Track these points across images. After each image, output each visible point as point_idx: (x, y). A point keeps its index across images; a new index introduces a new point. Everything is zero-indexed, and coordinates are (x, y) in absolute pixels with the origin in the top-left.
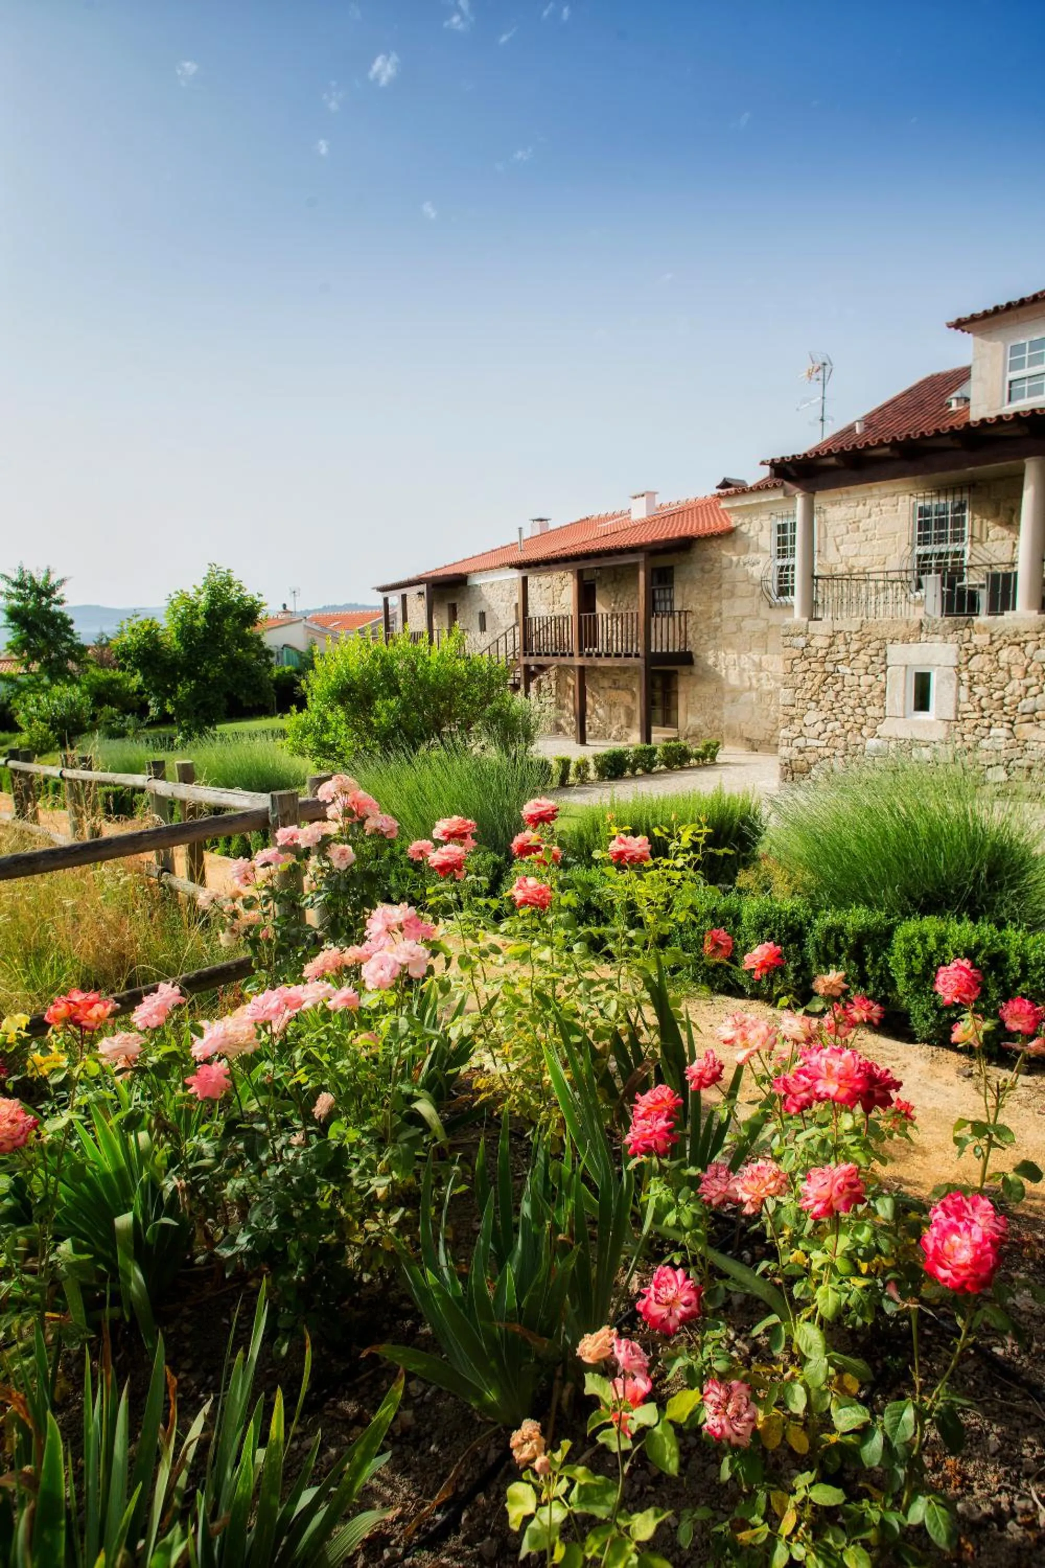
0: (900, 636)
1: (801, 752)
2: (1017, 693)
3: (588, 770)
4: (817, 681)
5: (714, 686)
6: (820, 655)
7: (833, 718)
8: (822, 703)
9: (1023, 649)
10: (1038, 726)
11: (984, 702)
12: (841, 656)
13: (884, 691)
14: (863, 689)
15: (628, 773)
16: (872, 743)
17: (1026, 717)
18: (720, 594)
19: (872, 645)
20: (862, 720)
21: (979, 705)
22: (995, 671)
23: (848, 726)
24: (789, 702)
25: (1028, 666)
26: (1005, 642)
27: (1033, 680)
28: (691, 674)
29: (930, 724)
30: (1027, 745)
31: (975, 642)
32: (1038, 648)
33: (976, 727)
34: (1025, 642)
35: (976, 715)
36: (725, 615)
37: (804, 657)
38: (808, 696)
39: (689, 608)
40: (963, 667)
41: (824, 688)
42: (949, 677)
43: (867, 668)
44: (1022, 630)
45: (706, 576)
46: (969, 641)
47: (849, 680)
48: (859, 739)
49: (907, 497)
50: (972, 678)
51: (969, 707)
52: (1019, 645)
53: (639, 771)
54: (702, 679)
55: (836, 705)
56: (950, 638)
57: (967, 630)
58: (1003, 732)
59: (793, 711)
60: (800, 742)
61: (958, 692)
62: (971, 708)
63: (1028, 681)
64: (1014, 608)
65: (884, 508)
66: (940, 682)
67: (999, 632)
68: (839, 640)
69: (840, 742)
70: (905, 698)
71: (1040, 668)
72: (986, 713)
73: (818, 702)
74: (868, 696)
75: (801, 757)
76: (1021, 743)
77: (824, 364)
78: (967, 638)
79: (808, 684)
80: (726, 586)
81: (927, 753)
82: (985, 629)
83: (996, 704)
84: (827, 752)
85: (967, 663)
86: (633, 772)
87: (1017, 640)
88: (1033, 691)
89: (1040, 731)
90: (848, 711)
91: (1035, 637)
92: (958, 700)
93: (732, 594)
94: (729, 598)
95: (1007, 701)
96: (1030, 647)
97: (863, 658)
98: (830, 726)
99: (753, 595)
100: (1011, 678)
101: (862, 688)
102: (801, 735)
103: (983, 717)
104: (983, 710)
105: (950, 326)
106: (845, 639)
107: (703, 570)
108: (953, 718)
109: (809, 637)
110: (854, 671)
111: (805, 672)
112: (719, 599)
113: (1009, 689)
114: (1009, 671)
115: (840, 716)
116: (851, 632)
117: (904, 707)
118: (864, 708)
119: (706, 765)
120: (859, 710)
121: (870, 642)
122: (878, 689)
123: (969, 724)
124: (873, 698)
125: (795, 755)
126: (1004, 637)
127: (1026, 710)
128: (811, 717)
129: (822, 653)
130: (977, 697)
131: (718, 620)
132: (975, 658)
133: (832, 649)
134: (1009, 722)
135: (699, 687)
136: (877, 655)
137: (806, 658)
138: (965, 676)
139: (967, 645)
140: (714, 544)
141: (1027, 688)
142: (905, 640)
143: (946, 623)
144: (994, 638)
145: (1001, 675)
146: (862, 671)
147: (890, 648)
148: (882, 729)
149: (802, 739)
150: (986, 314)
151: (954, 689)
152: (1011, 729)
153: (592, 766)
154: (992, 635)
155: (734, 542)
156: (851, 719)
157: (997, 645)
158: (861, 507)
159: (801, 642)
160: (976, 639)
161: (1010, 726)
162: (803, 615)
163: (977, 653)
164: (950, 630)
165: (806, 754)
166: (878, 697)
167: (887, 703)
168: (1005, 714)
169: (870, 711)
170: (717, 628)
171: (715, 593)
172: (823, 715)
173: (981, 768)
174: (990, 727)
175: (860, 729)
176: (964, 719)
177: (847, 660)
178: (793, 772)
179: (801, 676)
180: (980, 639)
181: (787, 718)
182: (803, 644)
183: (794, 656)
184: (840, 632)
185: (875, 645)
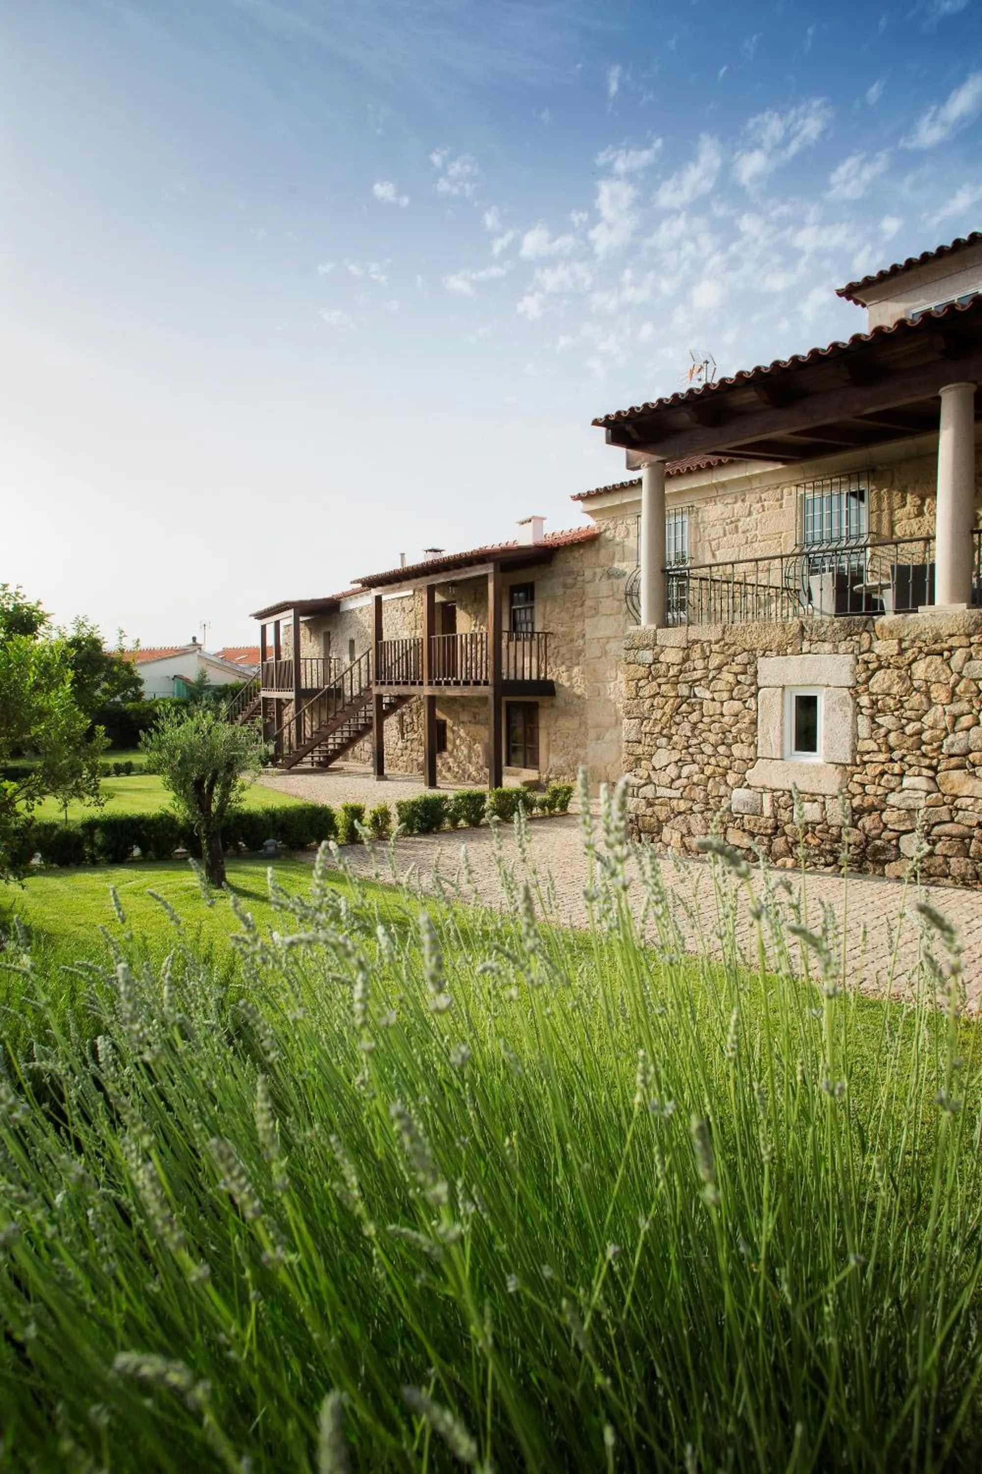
0: (774, 646)
1: (650, 804)
2: (942, 725)
3: (388, 821)
4: (668, 709)
5: (576, 721)
6: (671, 673)
7: (689, 759)
8: (675, 738)
9: (947, 662)
10: (973, 774)
11: (893, 738)
12: (698, 674)
13: (754, 722)
14: (728, 719)
15: (447, 825)
16: (740, 794)
17: (954, 761)
18: (582, 614)
19: (738, 659)
20: (725, 762)
21: (886, 743)
22: (908, 692)
23: (708, 770)
24: (633, 736)
25: (956, 684)
26: (920, 650)
27: (964, 706)
28: (552, 706)
29: (817, 769)
30: (958, 803)
31: (877, 651)
32: (970, 658)
33: (883, 773)
34: (951, 649)
35: (882, 757)
36: (588, 636)
37: (651, 676)
38: (657, 729)
39: (550, 630)
40: (861, 688)
41: (678, 719)
42: (842, 702)
43: (732, 691)
44: (944, 632)
45: (568, 591)
46: (870, 651)
47: (710, 708)
48: (723, 789)
49: (794, 489)
50: (874, 703)
51: (871, 745)
52: (941, 654)
53: (462, 823)
54: (565, 713)
55: (693, 741)
56: (843, 646)
57: (865, 635)
58: (922, 783)
59: (639, 750)
60: (648, 791)
61: (855, 723)
62: (876, 748)
63: (956, 708)
64: (932, 602)
65: (766, 503)
66: (830, 710)
67: (912, 636)
68: (696, 654)
69: (699, 794)
70: (782, 733)
71: (974, 688)
72: (896, 755)
73: (670, 738)
74: (734, 730)
75: (649, 811)
76: (947, 799)
77: (707, 362)
78: (865, 646)
79: (657, 714)
80: (588, 603)
81: (812, 812)
82: (891, 632)
83: (910, 742)
84: (683, 806)
85: (866, 682)
86: (455, 822)
87: (937, 647)
88: (965, 721)
89: (976, 782)
90: (708, 749)
91: (964, 641)
92: (856, 736)
93: (596, 611)
94: (592, 616)
95: (926, 736)
96: (959, 656)
97: (727, 676)
98: (685, 771)
99: (618, 613)
100: (931, 703)
101: (726, 719)
102: (649, 781)
103: (892, 760)
104: (891, 750)
105: (840, 293)
106: (703, 650)
107: (565, 586)
108: (849, 761)
109: (657, 649)
110: (716, 695)
111: (653, 697)
112: (582, 617)
113: (928, 720)
114: (927, 693)
115: (698, 757)
116: (709, 641)
117: (782, 745)
118: (729, 746)
119: (552, 816)
120: (722, 749)
121: (735, 655)
122: (747, 720)
123: (872, 770)
124: (740, 731)
125: (643, 809)
126: (919, 644)
127: (955, 750)
128: (662, 757)
129: (673, 671)
130: (882, 731)
131: (581, 642)
132: (880, 674)
133: (687, 665)
134: (930, 767)
135: (560, 723)
136: (744, 673)
137: (654, 679)
138: (864, 700)
139: (866, 656)
140: (577, 554)
141: (956, 718)
142: (781, 652)
143: (837, 625)
144: (905, 645)
145: (916, 699)
146: (725, 695)
147: (762, 663)
148: (754, 776)
149: (651, 787)
150: (883, 276)
151: (849, 719)
152: (933, 779)
153: (395, 819)
154: (901, 641)
155: (598, 551)
156: (713, 761)
157: (909, 654)
158: (740, 503)
159: (647, 656)
160: (879, 647)
161: (931, 773)
162: (650, 621)
163: (880, 667)
164: (842, 636)
165: (656, 808)
166: (746, 730)
167: (760, 740)
168: (924, 755)
169: (737, 750)
170: (580, 653)
171: (578, 610)
172: (676, 756)
173: (892, 834)
174: (902, 775)
175: (724, 775)
176: (865, 763)
177: (708, 680)
178: (640, 832)
179: (648, 702)
180: (885, 648)
181: (632, 758)
182: (650, 659)
183: (639, 676)
184: (696, 642)
185: (742, 658)
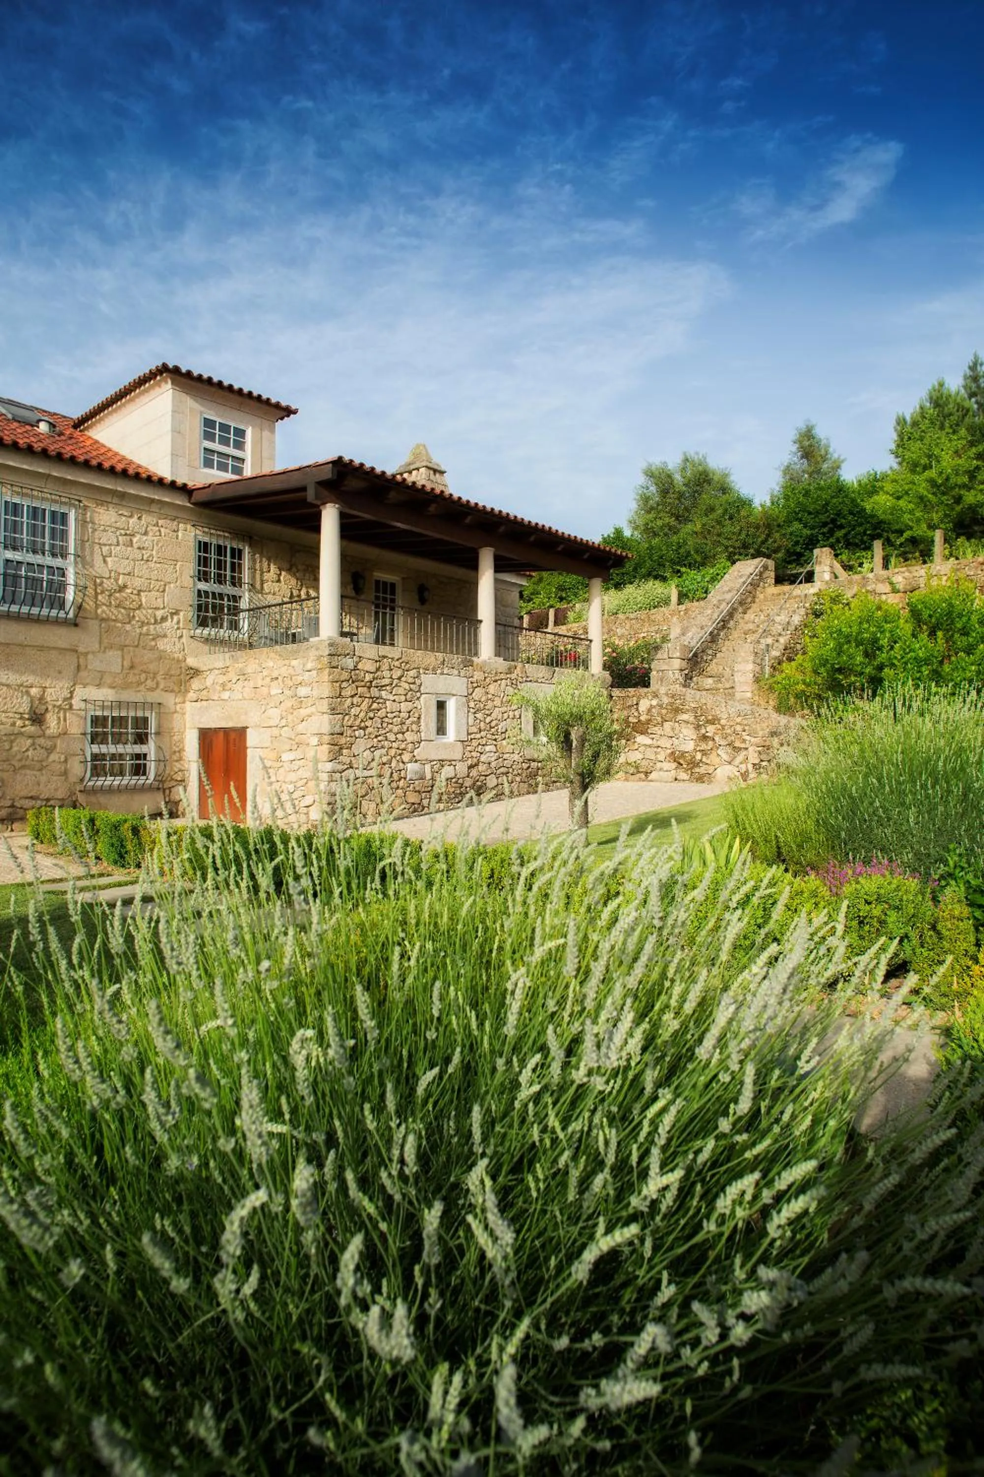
1: (350, 784)
4: (364, 707)
6: (366, 679)
7: (379, 745)
8: (369, 730)
11: (482, 725)
12: (387, 681)
13: (418, 717)
14: (404, 715)
16: (411, 767)
20: (402, 746)
21: (480, 728)
23: (392, 752)
24: (338, 730)
29: (451, 746)
31: (476, 677)
33: (479, 745)
35: (478, 736)
37: (351, 680)
38: (357, 723)
40: (469, 697)
42: (459, 704)
43: (406, 695)
46: (473, 676)
47: (391, 706)
48: (401, 765)
49: (189, 526)
50: (475, 706)
51: (474, 729)
55: (382, 732)
56: (463, 673)
57: (471, 667)
59: (343, 740)
60: (350, 773)
61: (467, 717)
65: (162, 530)
66: (453, 709)
67: (489, 670)
68: (385, 666)
69: (386, 771)
70: (429, 723)
72: (483, 734)
73: (365, 729)
74: (408, 722)
75: (350, 789)
78: (471, 674)
79: (356, 711)
84: (374, 782)
85: (472, 694)
90: (391, 737)
91: (505, 676)
92: (467, 724)
96: (503, 683)
97: (404, 685)
98: (376, 755)
103: (481, 737)
104: (481, 731)
106: (389, 664)
108: (464, 739)
109: (357, 658)
110: (397, 697)
111: (352, 696)
115: (385, 743)
116: (393, 658)
117: (430, 732)
118: (404, 734)
120: (400, 736)
121: (409, 670)
122: (415, 716)
123: (474, 743)
124: (410, 723)
128: (360, 746)
129: (368, 677)
130: (478, 721)
132: (477, 690)
133: (379, 673)
136: (414, 683)
137: (354, 682)
138: (471, 704)
139: (471, 679)
142: (433, 672)
143: (460, 660)
144: (487, 675)
146: (403, 698)
147: (424, 677)
148: (419, 753)
149: (352, 770)
151: (464, 715)
154: (485, 673)
156: (394, 745)
157: (488, 681)
158: (136, 519)
159: (349, 664)
163: (478, 686)
164: (463, 667)
166: (415, 722)
167: (423, 728)
169: (409, 736)
172: (370, 743)
174: (485, 745)
175: (402, 755)
176: (472, 739)
177: (390, 686)
179: (349, 701)
181: (337, 748)
182: (351, 667)
183: (342, 678)
184: (384, 657)
185: (412, 673)
